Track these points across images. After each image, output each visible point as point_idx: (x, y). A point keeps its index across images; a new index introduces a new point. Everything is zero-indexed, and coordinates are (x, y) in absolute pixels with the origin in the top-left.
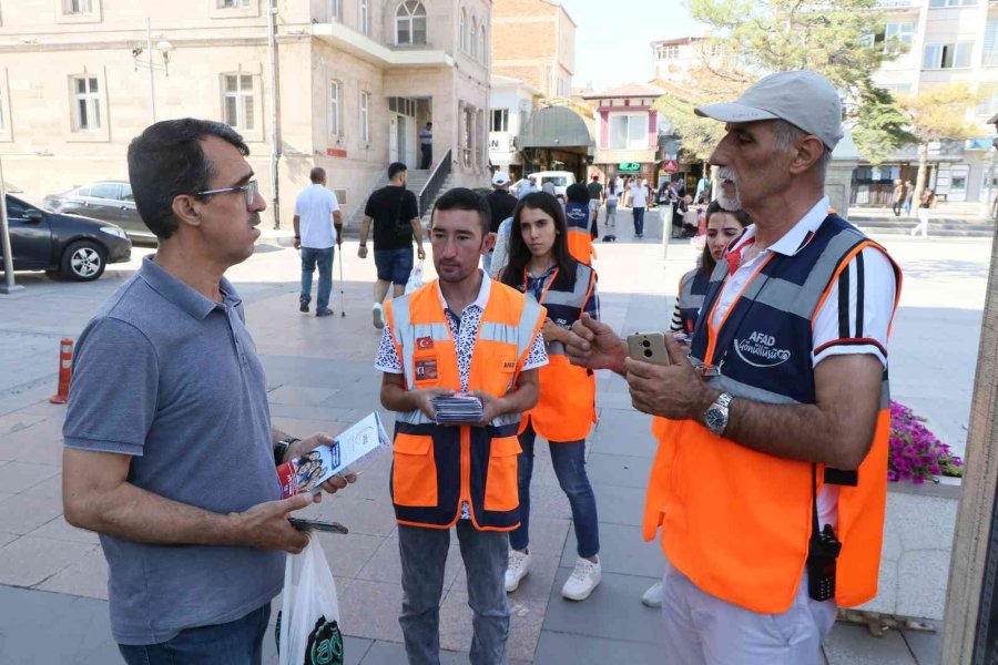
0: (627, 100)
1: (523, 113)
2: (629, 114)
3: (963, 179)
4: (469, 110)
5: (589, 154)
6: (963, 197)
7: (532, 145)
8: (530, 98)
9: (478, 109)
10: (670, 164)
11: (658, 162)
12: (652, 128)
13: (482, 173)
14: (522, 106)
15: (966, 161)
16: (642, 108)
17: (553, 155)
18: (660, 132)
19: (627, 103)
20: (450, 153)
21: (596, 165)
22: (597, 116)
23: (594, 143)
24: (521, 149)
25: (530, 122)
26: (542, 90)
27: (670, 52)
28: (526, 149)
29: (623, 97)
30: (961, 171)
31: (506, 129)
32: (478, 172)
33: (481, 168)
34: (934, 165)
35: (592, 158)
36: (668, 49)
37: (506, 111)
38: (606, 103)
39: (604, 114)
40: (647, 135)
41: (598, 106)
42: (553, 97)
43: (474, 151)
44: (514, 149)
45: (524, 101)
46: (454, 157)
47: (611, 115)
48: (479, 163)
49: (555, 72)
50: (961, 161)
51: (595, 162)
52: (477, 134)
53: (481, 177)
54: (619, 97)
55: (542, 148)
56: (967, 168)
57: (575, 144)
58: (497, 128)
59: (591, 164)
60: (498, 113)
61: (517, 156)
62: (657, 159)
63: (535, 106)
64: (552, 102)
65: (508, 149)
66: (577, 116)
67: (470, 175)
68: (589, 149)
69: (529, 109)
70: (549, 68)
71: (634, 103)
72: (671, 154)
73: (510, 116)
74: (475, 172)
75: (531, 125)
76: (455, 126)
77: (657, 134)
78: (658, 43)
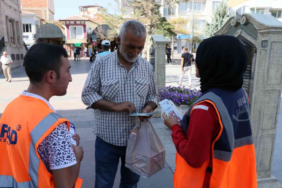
0: (75, 21)
1: (37, 26)
2: (77, 27)
3: (177, 47)
4: (11, 21)
5: (63, 40)
6: (177, 52)
7: (41, 37)
8: (39, 20)
9: (16, 21)
10: (94, 43)
11: (88, 43)
12: (85, 31)
13: (21, 47)
14: (36, 23)
15: (177, 42)
16: (81, 24)
17: (50, 41)
18: (88, 33)
19: (75, 23)
20: (3, 38)
21: (66, 44)
22: (65, 27)
23: (65, 37)
24: (37, 39)
25: (40, 28)
26: (44, 18)
27: (85, 10)
28: (40, 38)
29: (74, 20)
30: (176, 45)
31: (31, 31)
32: (19, 47)
33: (20, 45)
34: (169, 43)
35: (65, 42)
36: (84, 9)
37: (30, 25)
38: (68, 23)
39: (68, 26)
40: (83, 34)
41: (65, 23)
42: (48, 20)
43: (16, 38)
44: (35, 39)
45: (37, 21)
46: (6, 40)
47: (70, 27)
48: (19, 43)
49: (48, 12)
50: (176, 42)
51: (66, 43)
52: (17, 31)
53: (20, 49)
54: (72, 21)
55: (45, 39)
56: (177, 44)
57: (58, 37)
58: (27, 31)
59: (64, 44)
60: (27, 25)
61: (36, 41)
62: (87, 42)
63: (41, 23)
64: (48, 22)
65: (32, 39)
66: (58, 27)
67: (15, 48)
68: (63, 38)
69: (39, 24)
70: (45, 11)
71: (78, 23)
72: (94, 40)
73: (32, 26)
74: (17, 46)
75: (41, 30)
76: (5, 27)
77: (86, 33)
78: (81, 7)
